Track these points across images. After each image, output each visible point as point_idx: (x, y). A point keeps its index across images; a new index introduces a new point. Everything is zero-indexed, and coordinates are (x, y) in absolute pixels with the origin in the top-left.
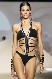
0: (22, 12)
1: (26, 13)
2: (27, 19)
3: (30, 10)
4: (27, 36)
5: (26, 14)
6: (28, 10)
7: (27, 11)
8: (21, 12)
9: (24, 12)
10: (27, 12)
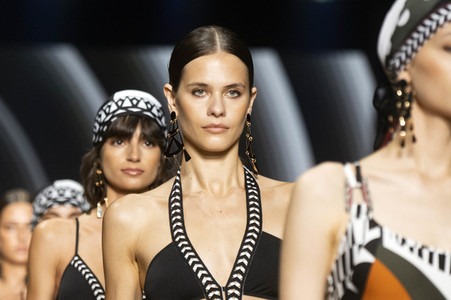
0: (187, 99)
1: (218, 110)
3: (251, 94)
6: (233, 90)
7: (228, 99)
8: (178, 104)
9: (205, 99)
10: (223, 105)
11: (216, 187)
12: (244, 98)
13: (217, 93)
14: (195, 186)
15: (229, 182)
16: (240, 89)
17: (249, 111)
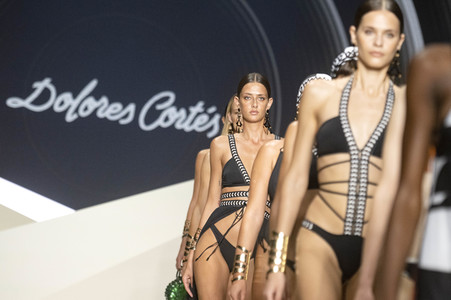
0: (362, 35)
1: (379, 43)
2: (378, 69)
3: (400, 38)
4: (362, 150)
5: (377, 49)
6: (389, 33)
8: (358, 39)
10: (382, 40)
11: (371, 91)
12: (395, 39)
13: (380, 34)
14: (359, 83)
15: (379, 89)
16: (394, 33)
17: (399, 48)
